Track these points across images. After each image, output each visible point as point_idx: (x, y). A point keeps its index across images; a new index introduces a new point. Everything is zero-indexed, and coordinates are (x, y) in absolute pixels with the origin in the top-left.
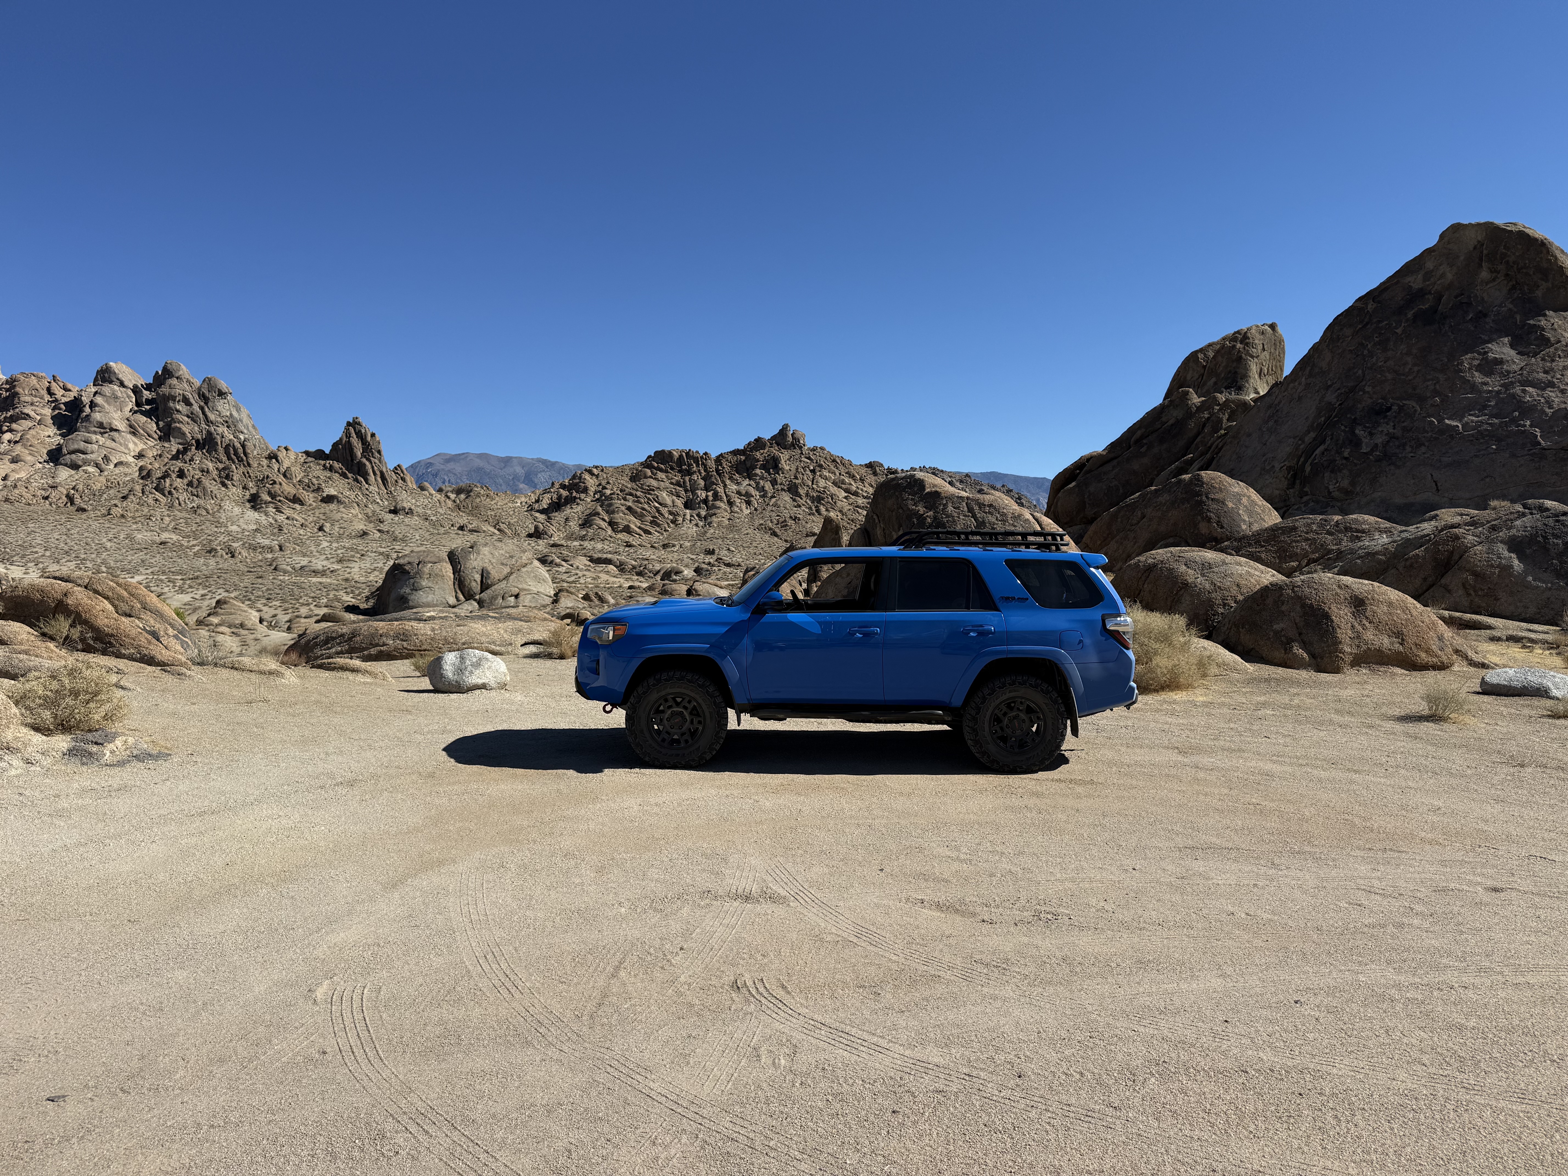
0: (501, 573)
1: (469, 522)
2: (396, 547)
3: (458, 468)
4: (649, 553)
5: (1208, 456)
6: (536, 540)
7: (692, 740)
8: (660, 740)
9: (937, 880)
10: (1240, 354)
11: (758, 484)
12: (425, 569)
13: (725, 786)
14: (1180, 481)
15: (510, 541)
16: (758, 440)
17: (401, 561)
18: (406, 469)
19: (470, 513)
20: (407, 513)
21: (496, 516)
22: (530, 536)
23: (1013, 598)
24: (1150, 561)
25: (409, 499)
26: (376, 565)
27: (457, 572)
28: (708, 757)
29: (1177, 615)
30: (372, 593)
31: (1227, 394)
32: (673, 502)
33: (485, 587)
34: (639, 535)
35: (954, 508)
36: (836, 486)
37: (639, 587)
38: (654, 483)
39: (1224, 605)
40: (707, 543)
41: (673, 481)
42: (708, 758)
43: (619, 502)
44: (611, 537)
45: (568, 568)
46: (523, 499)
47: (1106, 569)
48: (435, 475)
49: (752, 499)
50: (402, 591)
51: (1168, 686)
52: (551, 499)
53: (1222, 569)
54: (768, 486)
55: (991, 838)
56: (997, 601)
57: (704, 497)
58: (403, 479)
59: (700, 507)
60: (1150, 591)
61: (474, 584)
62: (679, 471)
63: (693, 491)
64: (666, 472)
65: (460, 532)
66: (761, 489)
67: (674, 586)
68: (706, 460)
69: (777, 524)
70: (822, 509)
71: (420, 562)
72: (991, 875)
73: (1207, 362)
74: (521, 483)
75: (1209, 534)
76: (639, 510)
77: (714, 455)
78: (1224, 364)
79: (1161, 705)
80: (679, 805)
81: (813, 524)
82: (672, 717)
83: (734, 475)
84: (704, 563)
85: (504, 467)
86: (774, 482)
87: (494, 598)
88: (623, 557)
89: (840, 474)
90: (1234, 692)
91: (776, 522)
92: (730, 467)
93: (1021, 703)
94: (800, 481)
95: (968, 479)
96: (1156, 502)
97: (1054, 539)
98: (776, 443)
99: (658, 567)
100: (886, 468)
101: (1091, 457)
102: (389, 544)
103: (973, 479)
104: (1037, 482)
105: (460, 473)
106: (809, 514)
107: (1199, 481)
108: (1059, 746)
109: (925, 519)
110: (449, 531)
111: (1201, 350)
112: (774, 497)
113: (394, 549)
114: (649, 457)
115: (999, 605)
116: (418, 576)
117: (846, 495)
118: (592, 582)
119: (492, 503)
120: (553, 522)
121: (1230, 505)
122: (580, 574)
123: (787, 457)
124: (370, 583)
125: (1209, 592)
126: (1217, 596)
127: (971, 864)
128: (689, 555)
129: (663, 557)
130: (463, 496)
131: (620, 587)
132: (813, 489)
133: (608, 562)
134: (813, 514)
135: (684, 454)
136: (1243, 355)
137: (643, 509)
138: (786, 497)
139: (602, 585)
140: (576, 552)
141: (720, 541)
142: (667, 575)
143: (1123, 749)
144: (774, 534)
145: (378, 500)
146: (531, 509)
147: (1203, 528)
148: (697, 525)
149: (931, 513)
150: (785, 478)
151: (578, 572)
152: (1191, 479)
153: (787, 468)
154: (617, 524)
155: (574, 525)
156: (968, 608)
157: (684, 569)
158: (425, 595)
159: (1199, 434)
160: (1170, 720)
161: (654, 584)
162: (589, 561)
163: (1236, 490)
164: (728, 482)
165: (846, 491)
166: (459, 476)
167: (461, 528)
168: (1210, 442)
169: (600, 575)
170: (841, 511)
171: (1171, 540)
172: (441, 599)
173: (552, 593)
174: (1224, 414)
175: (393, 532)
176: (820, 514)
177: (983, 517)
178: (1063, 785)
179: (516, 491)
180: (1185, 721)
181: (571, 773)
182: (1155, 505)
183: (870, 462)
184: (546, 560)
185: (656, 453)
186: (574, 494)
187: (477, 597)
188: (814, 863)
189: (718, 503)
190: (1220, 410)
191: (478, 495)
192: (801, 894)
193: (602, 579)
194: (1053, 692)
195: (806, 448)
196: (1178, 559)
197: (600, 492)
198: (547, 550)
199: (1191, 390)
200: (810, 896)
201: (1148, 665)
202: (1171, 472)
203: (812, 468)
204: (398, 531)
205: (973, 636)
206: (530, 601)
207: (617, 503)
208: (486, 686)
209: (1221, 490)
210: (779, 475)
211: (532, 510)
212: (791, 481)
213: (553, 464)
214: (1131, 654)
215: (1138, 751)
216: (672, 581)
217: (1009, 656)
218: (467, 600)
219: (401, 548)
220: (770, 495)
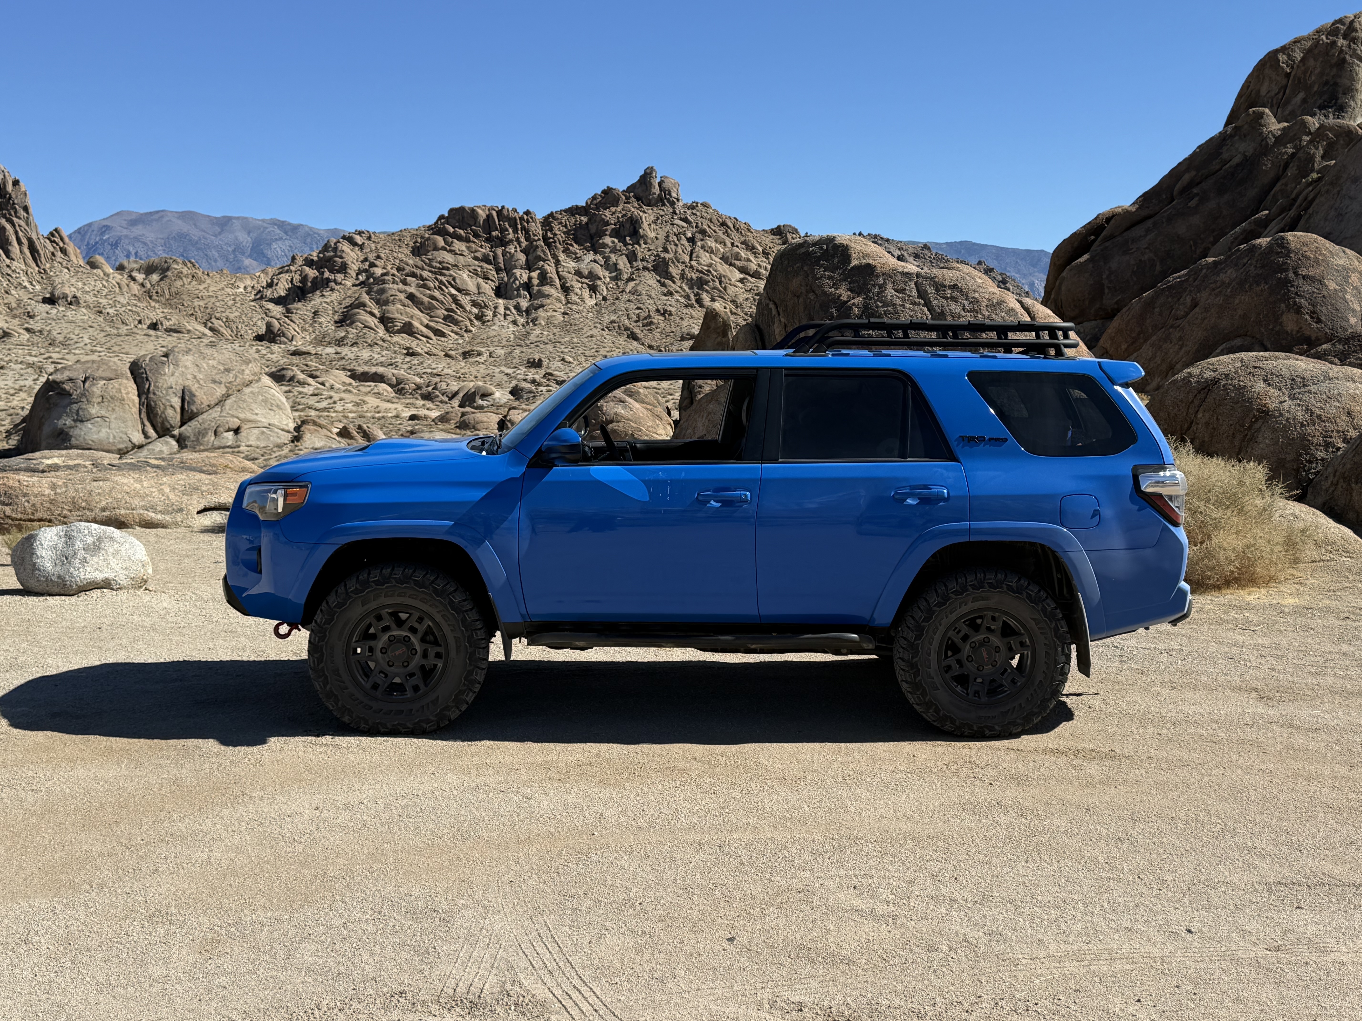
0: (212, 395)
1: (165, 318)
2: (54, 355)
3: (149, 234)
4: (441, 366)
5: (1292, 213)
6: (268, 344)
7: (426, 685)
8: (368, 686)
9: (832, 959)
10: (1342, 56)
11: (607, 259)
12: (95, 389)
13: (478, 767)
14: (1253, 249)
15: (229, 346)
16: (607, 192)
17: (58, 377)
18: (70, 237)
19: (168, 304)
20: (71, 303)
21: (206, 308)
22: (259, 338)
23: (982, 439)
24: (1208, 374)
25: (73, 281)
26: (22, 383)
27: (144, 393)
28: (454, 714)
29: (1252, 463)
30: (16, 426)
31: (1322, 118)
32: (478, 287)
33: (187, 416)
34: (427, 337)
35: (896, 291)
36: (726, 263)
37: (426, 417)
38: (449, 258)
39: (1327, 445)
40: (530, 351)
41: (479, 255)
42: (453, 717)
43: (395, 286)
44: (383, 341)
45: (317, 388)
46: (248, 282)
47: (1139, 387)
48: (115, 245)
49: (599, 282)
50: (60, 423)
51: (1237, 580)
52: (292, 281)
53: (1324, 386)
54: (623, 263)
55: (933, 867)
56: (953, 444)
57: (526, 279)
58: (64, 251)
59: (519, 295)
60: (1207, 424)
61: (170, 412)
62: (488, 240)
63: (509, 270)
64: (467, 240)
65: (152, 332)
66: (613, 268)
67: (479, 416)
68: (528, 222)
69: (636, 322)
70: (706, 298)
71: (86, 379)
72: (932, 948)
73: (1292, 68)
74: (247, 258)
75: (1298, 332)
76: (426, 300)
77: (540, 215)
78: (1317, 71)
79: (1226, 613)
80: (387, 807)
81: (691, 321)
82: (389, 646)
83: (572, 245)
84: (525, 380)
85: (220, 233)
86: (632, 257)
87: (201, 433)
88: (402, 372)
89: (732, 244)
90: (1344, 589)
91: (635, 318)
92: (564, 233)
93: (993, 618)
94: (671, 255)
95: (926, 252)
96: (1216, 282)
97: (1053, 335)
98: (635, 197)
99: (454, 386)
100: (802, 235)
101: (1113, 216)
102: (43, 350)
103: (934, 252)
104: (1030, 256)
105: (152, 242)
106: (686, 306)
107: (1283, 247)
108: (1057, 692)
109: (850, 308)
110: (135, 330)
111: (1283, 49)
112: (633, 280)
113: (50, 357)
114: (442, 217)
115: (958, 450)
116: (84, 400)
117: (742, 276)
118: (354, 409)
119: (201, 287)
120: (294, 317)
121: (1332, 286)
122: (336, 397)
123: (652, 218)
124: (12, 411)
125: (1302, 425)
126: (1315, 432)
127: (895, 923)
128: (503, 368)
129: (463, 371)
130: (155, 277)
131: (397, 416)
132: (691, 267)
133: (378, 378)
134: (692, 306)
135: (494, 214)
136: (1347, 57)
137: (433, 298)
138: (651, 279)
139: (369, 415)
140: (330, 364)
141: (550, 347)
142: (469, 399)
143: (1165, 692)
144: (633, 337)
145: (26, 284)
146: (260, 296)
147: (1289, 323)
148: (515, 322)
149: (859, 300)
150: (649, 250)
151: (332, 394)
152: (1270, 245)
153: (652, 235)
154: (392, 320)
155: (327, 322)
156: (903, 456)
157: (494, 389)
158: (95, 429)
159: (1277, 179)
160: (1241, 639)
161: (447, 413)
162: (351, 377)
163: (1341, 262)
164: (562, 257)
165: (743, 270)
166: (151, 245)
167: (154, 326)
168: (1295, 192)
169: (366, 398)
170: (733, 302)
171: (1238, 342)
172: (121, 435)
173: (292, 426)
174: (1317, 148)
175: (49, 331)
176: (701, 305)
177: (943, 306)
178: (1062, 761)
179: (238, 269)
180: (1266, 641)
181: (211, 745)
182: (1213, 286)
183: (779, 227)
184: (284, 376)
185: (451, 211)
186: (327, 274)
187: (176, 432)
188: (609, 925)
189: (547, 289)
190: (1311, 142)
191: (179, 276)
192: (575, 995)
193: (369, 405)
194: (1049, 601)
195: (681, 204)
196: (1254, 370)
197: (366, 271)
198: (285, 360)
199: (1267, 110)
200: (592, 999)
201: (1204, 546)
202: (1236, 239)
203: (689, 235)
204: (57, 331)
205: (911, 506)
206: (258, 439)
207: (393, 288)
208: (110, 584)
209: (1317, 261)
210: (640, 245)
211: (261, 298)
212: (658, 255)
213: (295, 228)
214: (1181, 534)
215: (1189, 695)
216: (476, 408)
217: (973, 539)
218: (160, 437)
219: (60, 356)
220: (625, 276)
